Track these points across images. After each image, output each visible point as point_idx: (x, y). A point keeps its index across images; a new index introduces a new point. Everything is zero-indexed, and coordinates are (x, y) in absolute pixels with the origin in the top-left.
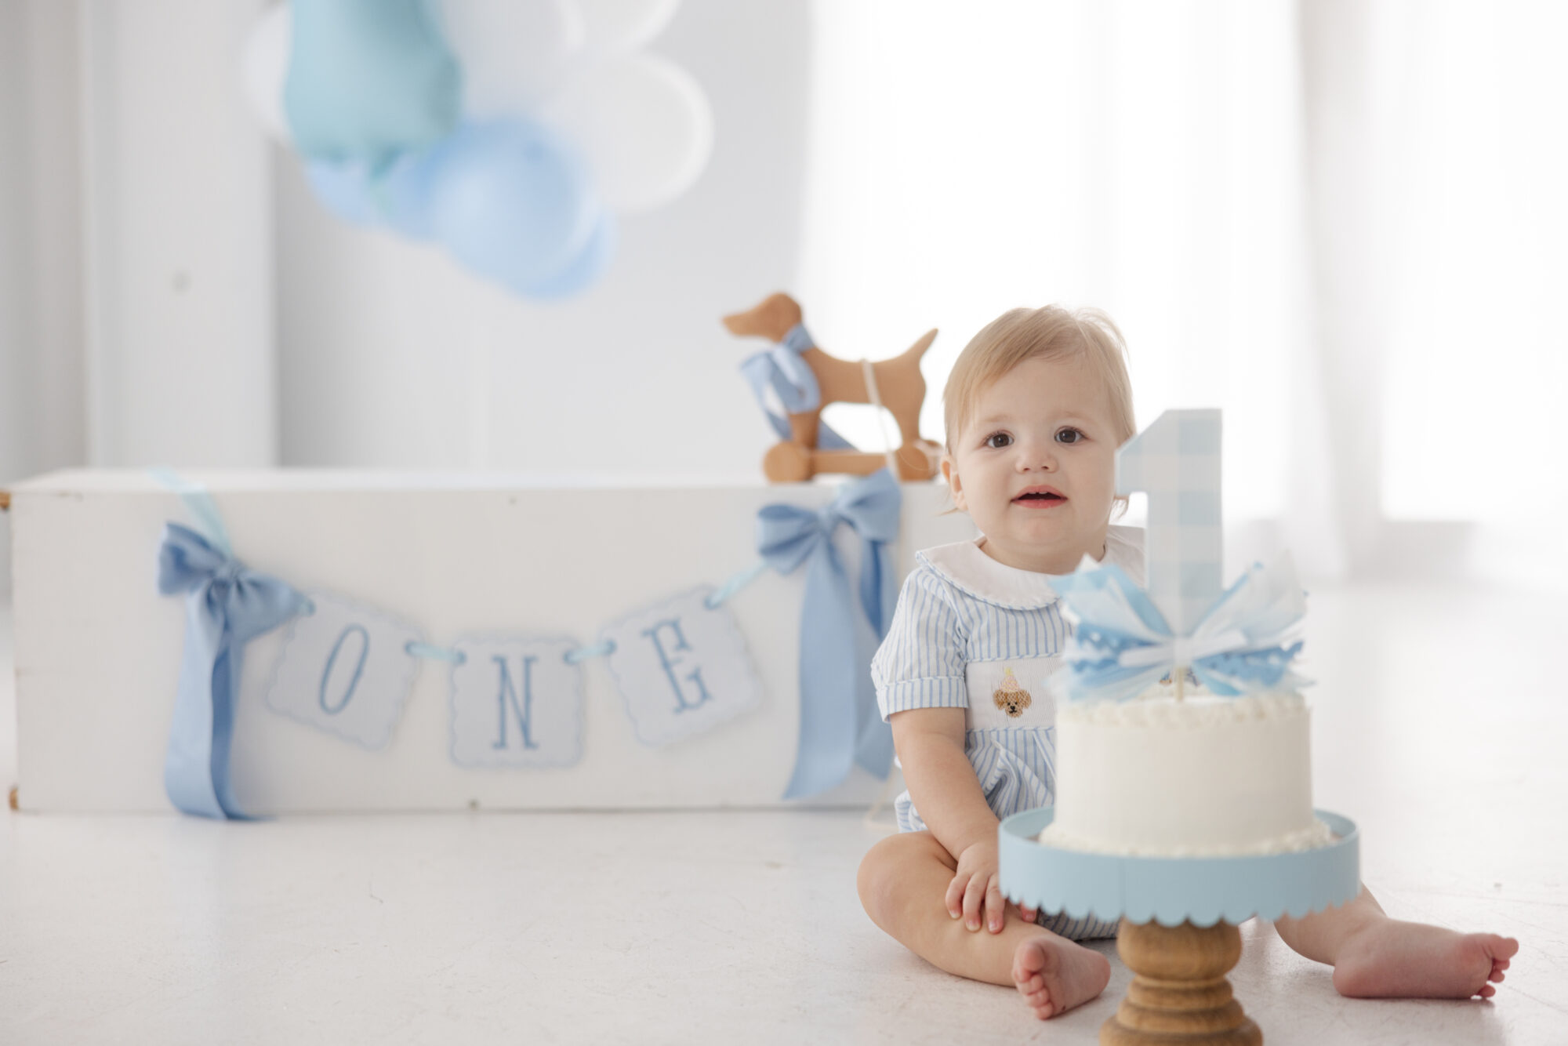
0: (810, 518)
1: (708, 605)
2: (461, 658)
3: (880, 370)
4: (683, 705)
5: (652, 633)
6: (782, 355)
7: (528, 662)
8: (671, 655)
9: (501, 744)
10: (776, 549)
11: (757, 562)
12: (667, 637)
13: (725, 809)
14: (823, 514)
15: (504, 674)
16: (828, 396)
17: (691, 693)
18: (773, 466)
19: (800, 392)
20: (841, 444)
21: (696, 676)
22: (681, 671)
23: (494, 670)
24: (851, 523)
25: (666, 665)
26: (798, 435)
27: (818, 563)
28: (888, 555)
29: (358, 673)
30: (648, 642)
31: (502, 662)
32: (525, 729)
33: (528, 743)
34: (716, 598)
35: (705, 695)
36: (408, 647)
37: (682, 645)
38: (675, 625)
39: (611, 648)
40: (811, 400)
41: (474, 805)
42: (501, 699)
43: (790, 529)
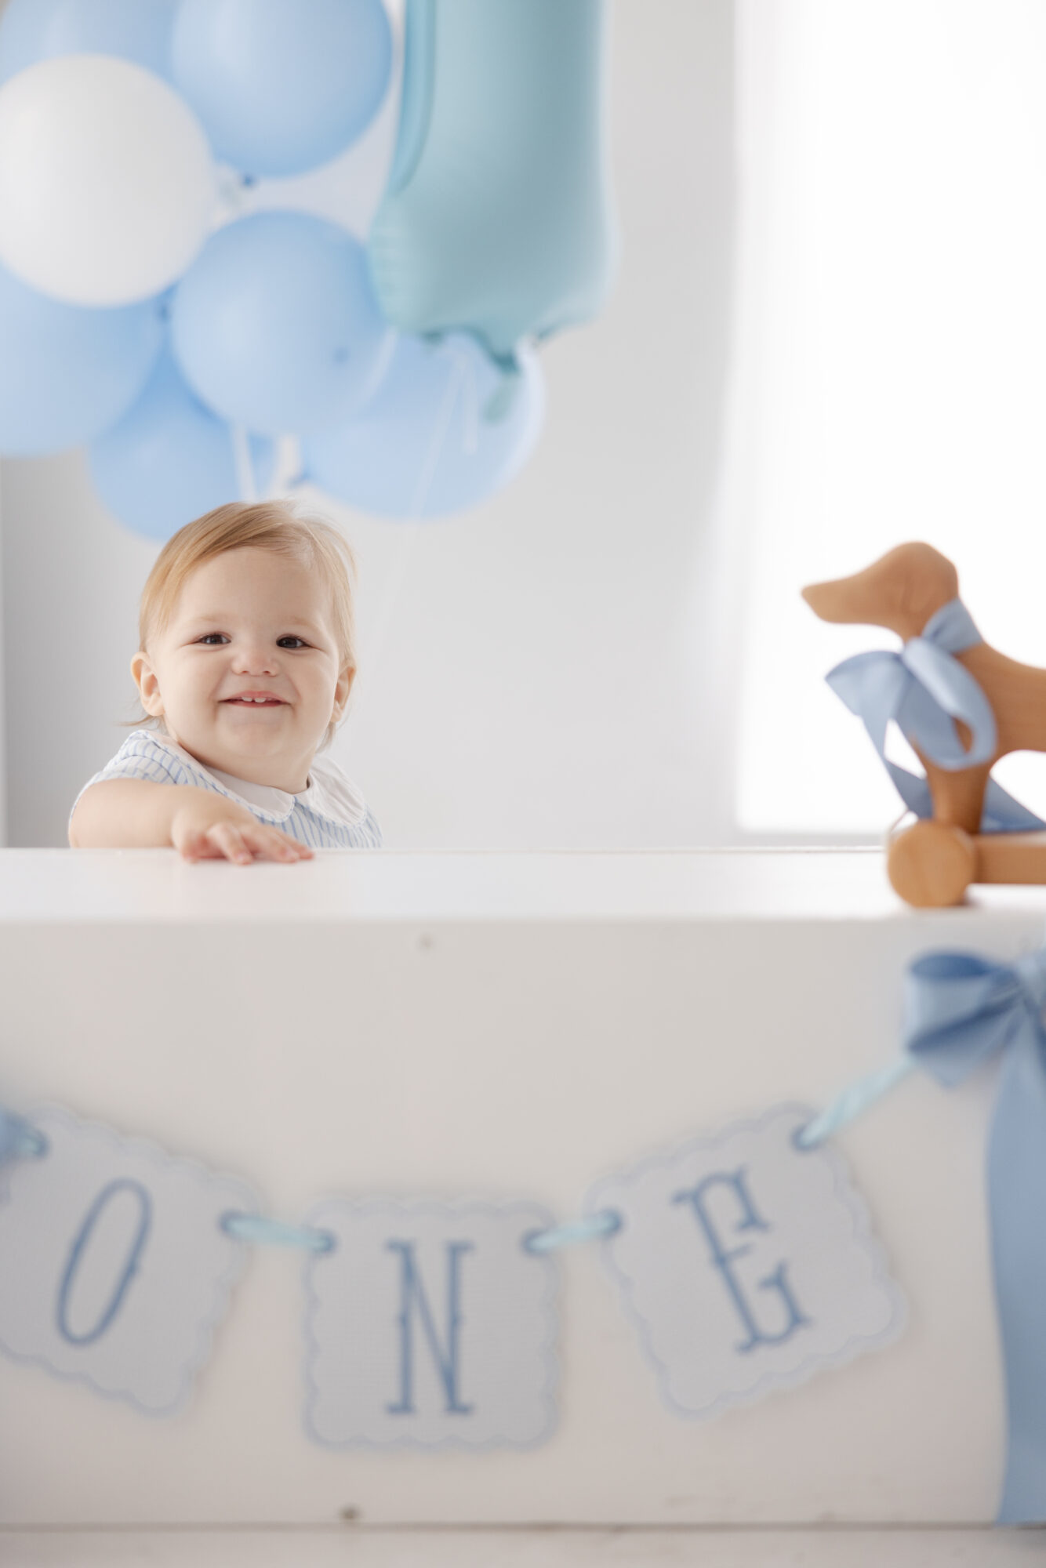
0: (1005, 977)
1: (798, 1142)
2: (328, 1244)
4: (755, 1339)
5: (693, 1198)
6: (922, 659)
7: (456, 1251)
8: (731, 1240)
9: (404, 1407)
10: (934, 1039)
11: (901, 1064)
12: (723, 1205)
15: (409, 1274)
16: (1006, 744)
17: (770, 1313)
19: (961, 729)
21: (778, 1281)
22: (750, 1271)
23: (392, 1265)
25: (721, 1260)
26: (943, 809)
27: (1021, 1062)
29: (131, 1270)
30: (685, 1215)
31: (405, 1251)
32: (449, 1379)
33: (455, 1406)
34: (814, 1132)
35: (797, 1320)
36: (226, 1222)
37: (752, 1221)
38: (737, 1182)
39: (615, 1225)
40: (983, 745)
41: (350, 1515)
42: (404, 1321)
43: (971, 996)
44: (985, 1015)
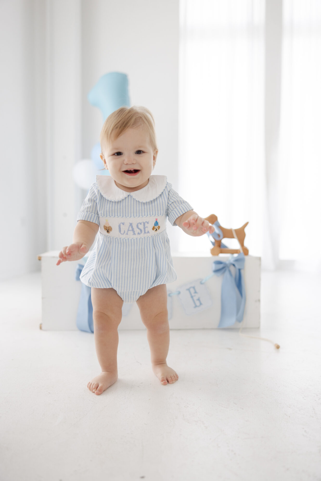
0: (225, 264)
1: (201, 283)
3: (236, 231)
4: (196, 306)
5: (189, 290)
8: (193, 295)
10: (216, 271)
11: (212, 274)
12: (192, 291)
13: (204, 329)
14: (227, 262)
16: (224, 237)
17: (198, 303)
18: (213, 252)
19: (219, 235)
20: (225, 247)
21: (199, 300)
22: (195, 298)
24: (234, 265)
25: (192, 297)
26: (216, 245)
27: (227, 273)
28: (242, 272)
30: (188, 292)
34: (203, 282)
35: (201, 304)
37: (196, 292)
38: (194, 288)
39: (179, 293)
40: (221, 236)
43: (221, 266)
44: (223, 268)
